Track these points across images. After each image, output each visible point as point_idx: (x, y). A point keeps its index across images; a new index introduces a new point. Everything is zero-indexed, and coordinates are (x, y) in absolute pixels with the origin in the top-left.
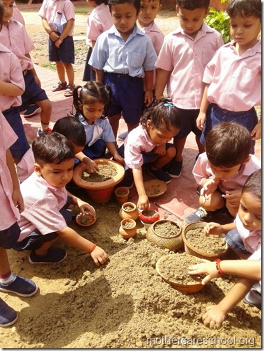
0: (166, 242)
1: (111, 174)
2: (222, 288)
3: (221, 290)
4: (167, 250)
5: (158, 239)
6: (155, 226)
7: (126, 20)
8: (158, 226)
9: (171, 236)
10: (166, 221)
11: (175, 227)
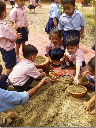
0: (67, 82)
1: (44, 61)
2: (89, 95)
3: (89, 96)
4: (68, 85)
5: (64, 81)
6: (62, 77)
7: (68, 10)
8: (64, 77)
9: (69, 80)
10: (66, 75)
11: (69, 77)
